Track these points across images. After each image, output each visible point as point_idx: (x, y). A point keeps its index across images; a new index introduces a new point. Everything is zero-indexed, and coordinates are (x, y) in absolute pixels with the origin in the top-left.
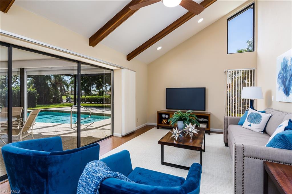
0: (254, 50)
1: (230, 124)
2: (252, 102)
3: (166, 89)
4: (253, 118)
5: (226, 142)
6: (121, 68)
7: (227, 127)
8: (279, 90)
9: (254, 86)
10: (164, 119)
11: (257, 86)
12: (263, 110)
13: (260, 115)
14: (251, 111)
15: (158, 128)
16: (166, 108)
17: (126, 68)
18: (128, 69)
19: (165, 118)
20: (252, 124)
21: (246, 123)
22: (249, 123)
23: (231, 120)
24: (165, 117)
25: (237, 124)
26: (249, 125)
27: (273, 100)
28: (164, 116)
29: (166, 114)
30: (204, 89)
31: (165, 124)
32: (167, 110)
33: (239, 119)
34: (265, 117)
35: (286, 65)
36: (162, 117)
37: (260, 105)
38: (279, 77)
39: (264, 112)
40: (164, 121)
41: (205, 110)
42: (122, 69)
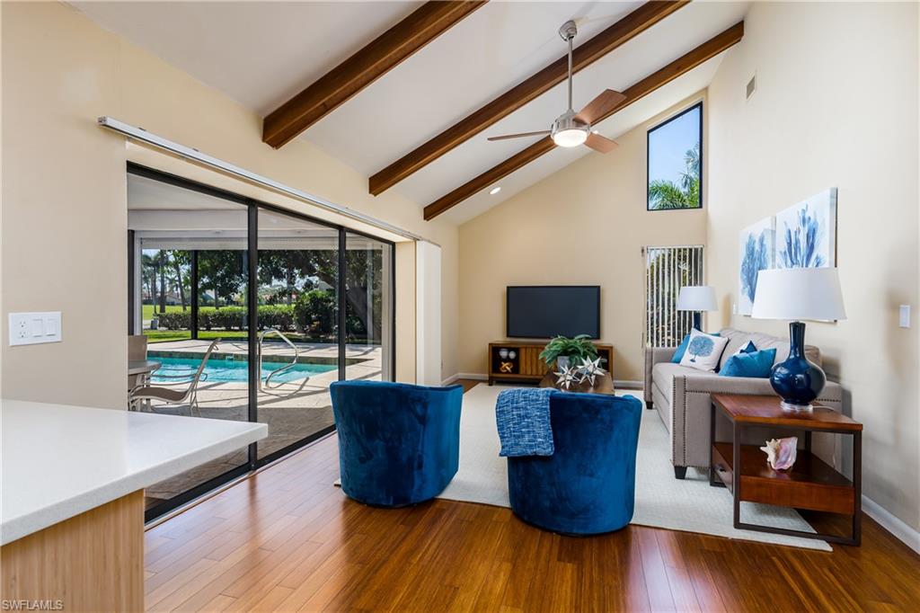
0: (701, 207)
1: (656, 363)
2: (697, 316)
3: (508, 287)
4: (699, 346)
5: (648, 400)
6: (416, 240)
7: (651, 368)
8: (743, 293)
9: (701, 285)
10: (505, 362)
11: (706, 285)
12: (716, 333)
13: (709, 340)
14: (694, 333)
15: (490, 385)
16: (508, 336)
17: (426, 240)
18: (429, 241)
19: (508, 359)
20: (697, 358)
21: (687, 356)
22: (693, 357)
23: (659, 353)
24: (508, 357)
25: (670, 361)
26: (693, 361)
27: (734, 313)
28: (504, 354)
29: (509, 350)
30: (596, 289)
31: (508, 372)
32: (509, 340)
33: (673, 353)
34: (718, 343)
35: (753, 249)
36: (500, 357)
37: (712, 323)
38: (743, 270)
39: (718, 335)
40: (506, 366)
41: (598, 337)
42: (418, 242)
